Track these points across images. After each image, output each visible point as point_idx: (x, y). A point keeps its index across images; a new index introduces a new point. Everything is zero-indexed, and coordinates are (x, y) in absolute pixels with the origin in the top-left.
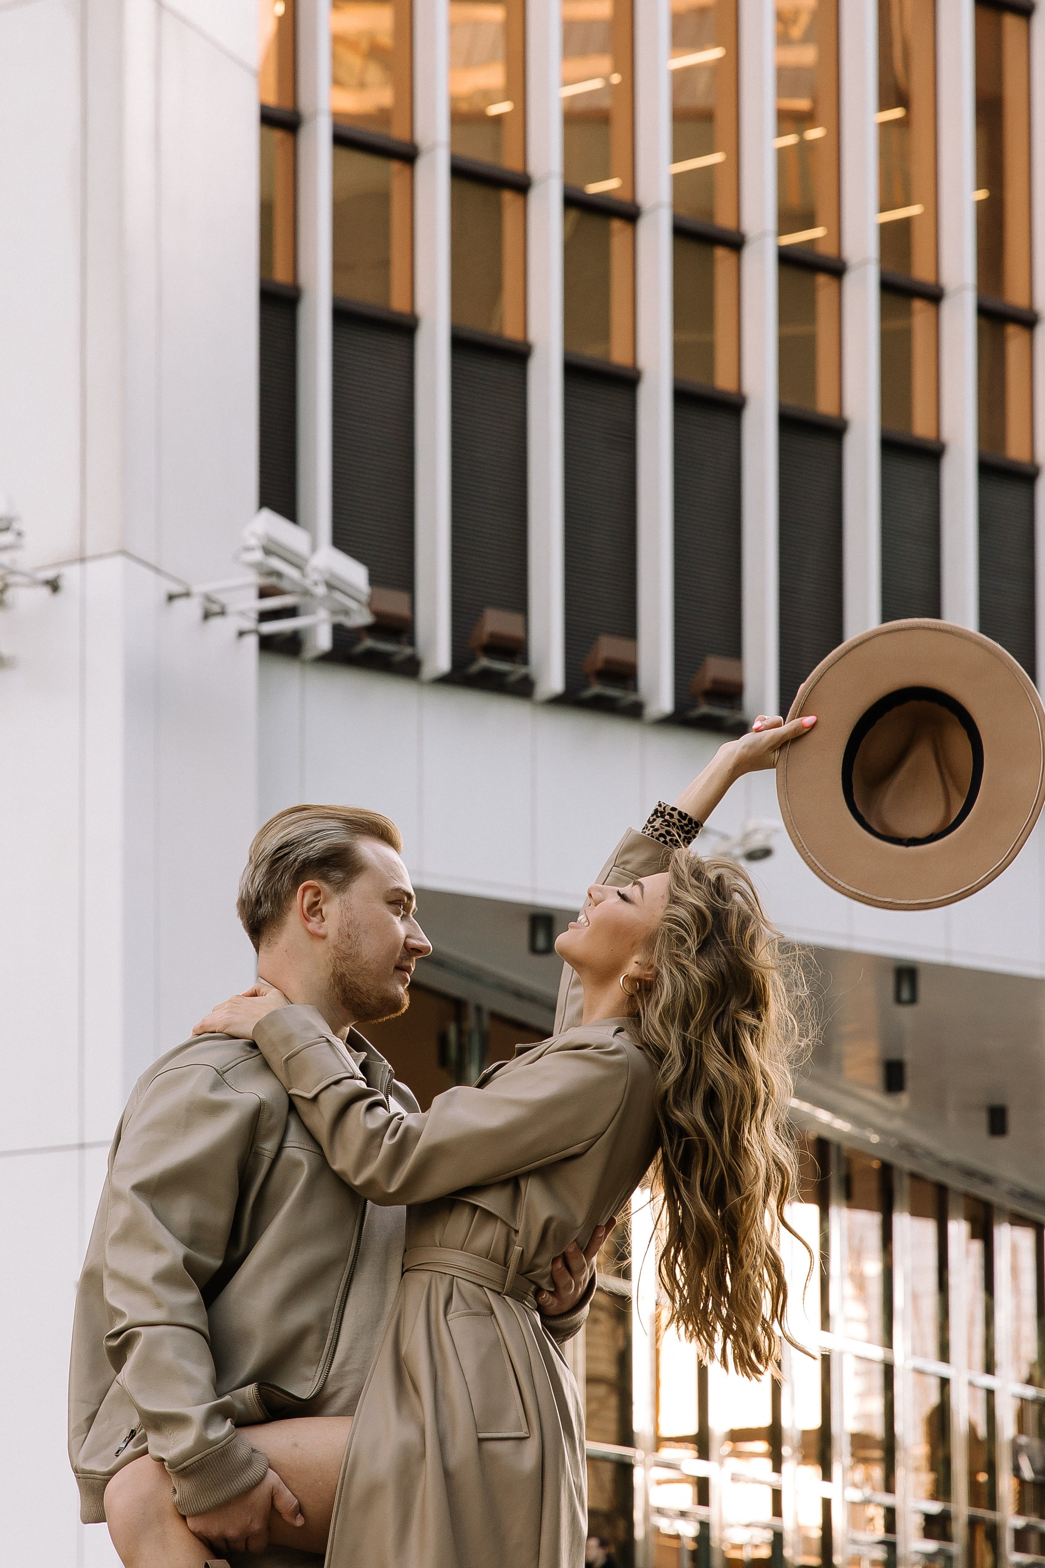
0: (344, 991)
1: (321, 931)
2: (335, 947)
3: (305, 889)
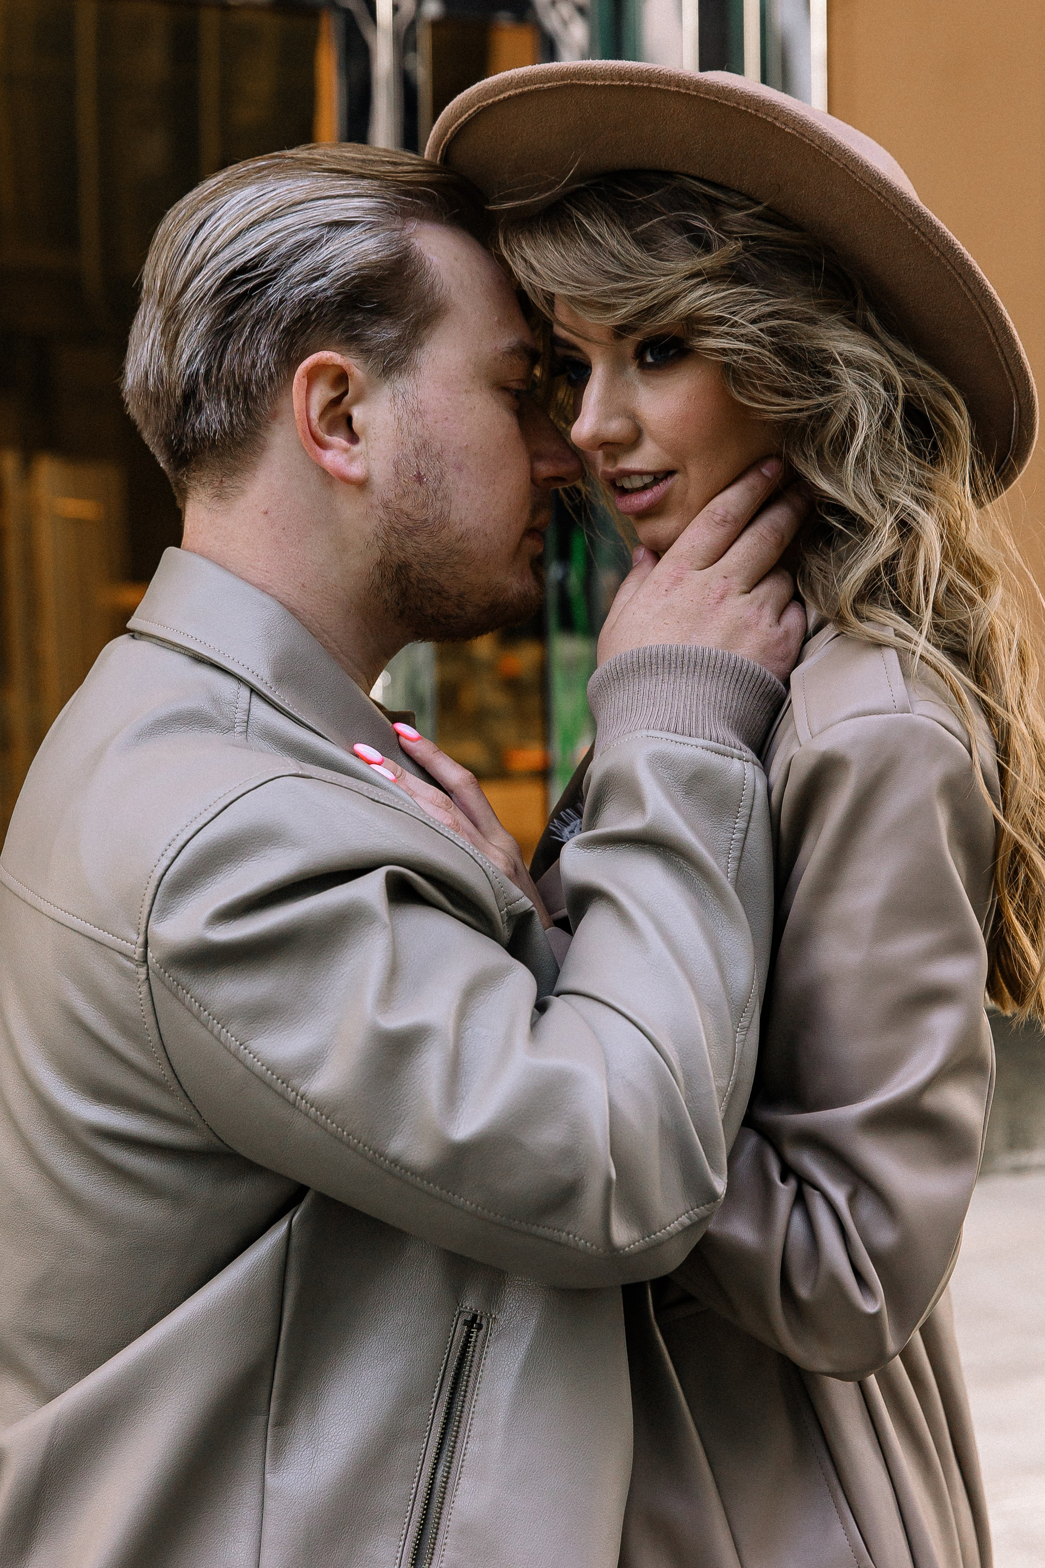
0: (404, 594)
1: (355, 470)
2: (386, 506)
3: (312, 375)
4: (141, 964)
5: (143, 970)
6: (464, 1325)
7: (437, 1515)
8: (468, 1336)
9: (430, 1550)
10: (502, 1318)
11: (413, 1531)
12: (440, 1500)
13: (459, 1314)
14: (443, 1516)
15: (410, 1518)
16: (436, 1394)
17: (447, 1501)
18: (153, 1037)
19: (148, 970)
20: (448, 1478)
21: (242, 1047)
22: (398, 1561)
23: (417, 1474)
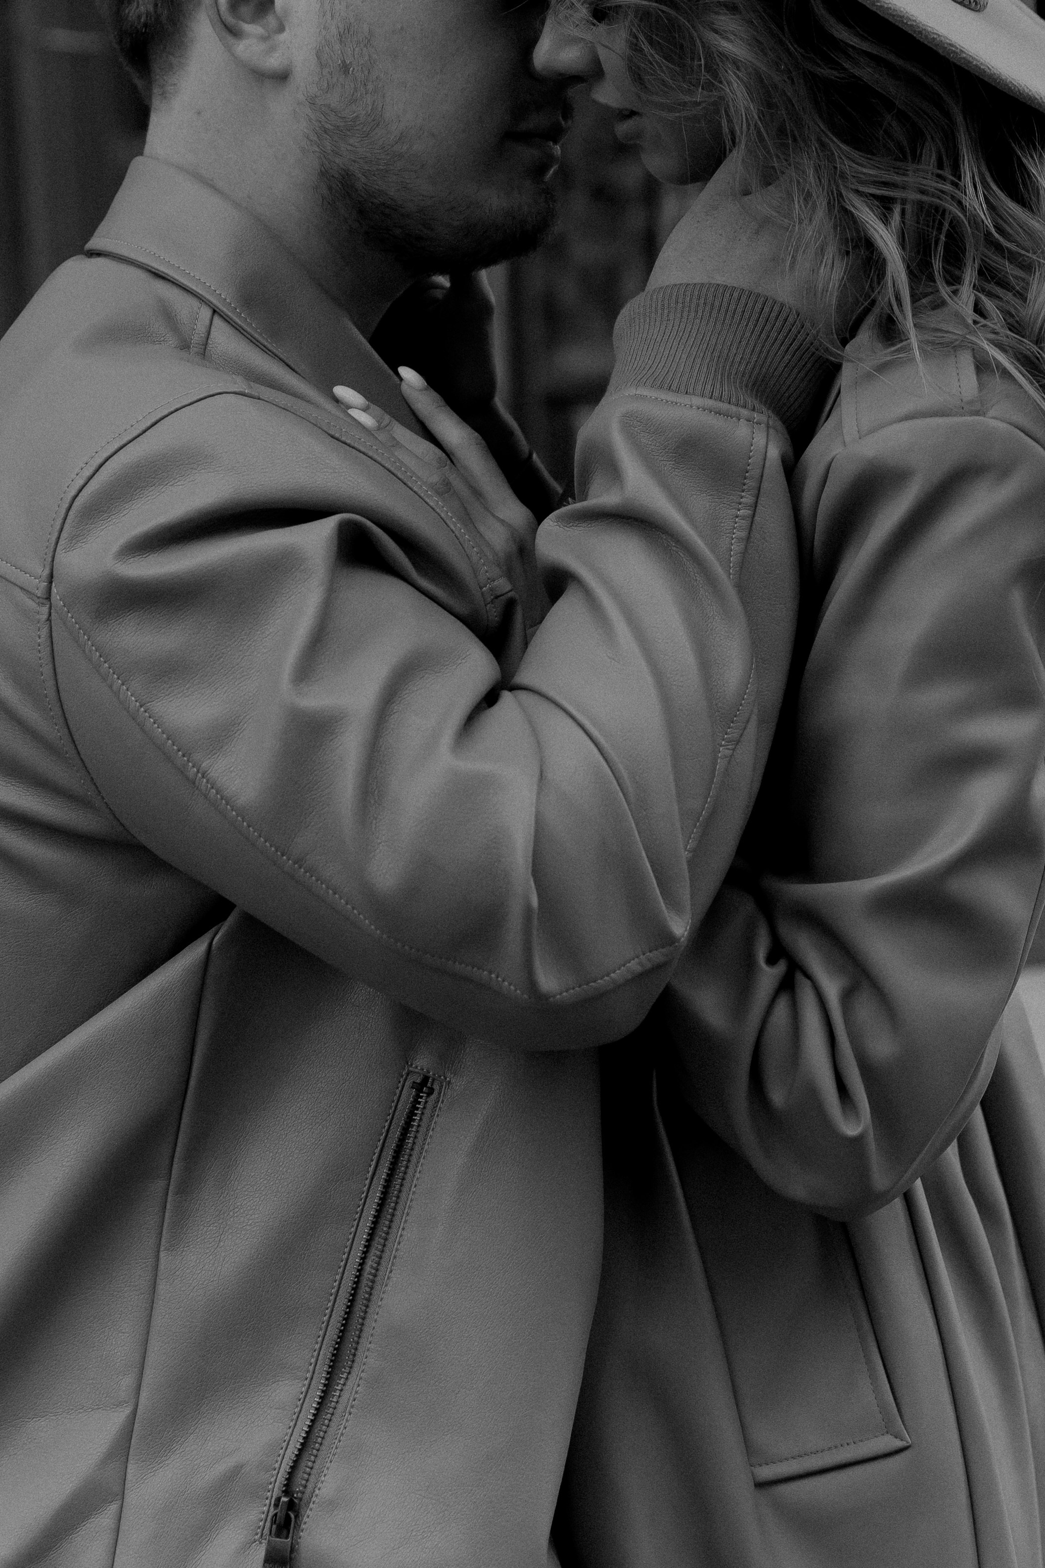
1: (273, 62)
2: (312, 103)
4: (44, 601)
5: (45, 610)
6: (412, 1088)
7: (362, 1314)
8: (416, 1102)
9: (351, 1357)
10: (459, 1084)
11: (332, 1333)
12: (367, 1296)
13: (408, 1074)
14: (368, 1315)
15: (330, 1316)
16: (371, 1169)
17: (374, 1298)
18: (51, 692)
19: (50, 608)
20: (377, 1270)
21: (142, 709)
22: (311, 1368)
23: (342, 1264)
